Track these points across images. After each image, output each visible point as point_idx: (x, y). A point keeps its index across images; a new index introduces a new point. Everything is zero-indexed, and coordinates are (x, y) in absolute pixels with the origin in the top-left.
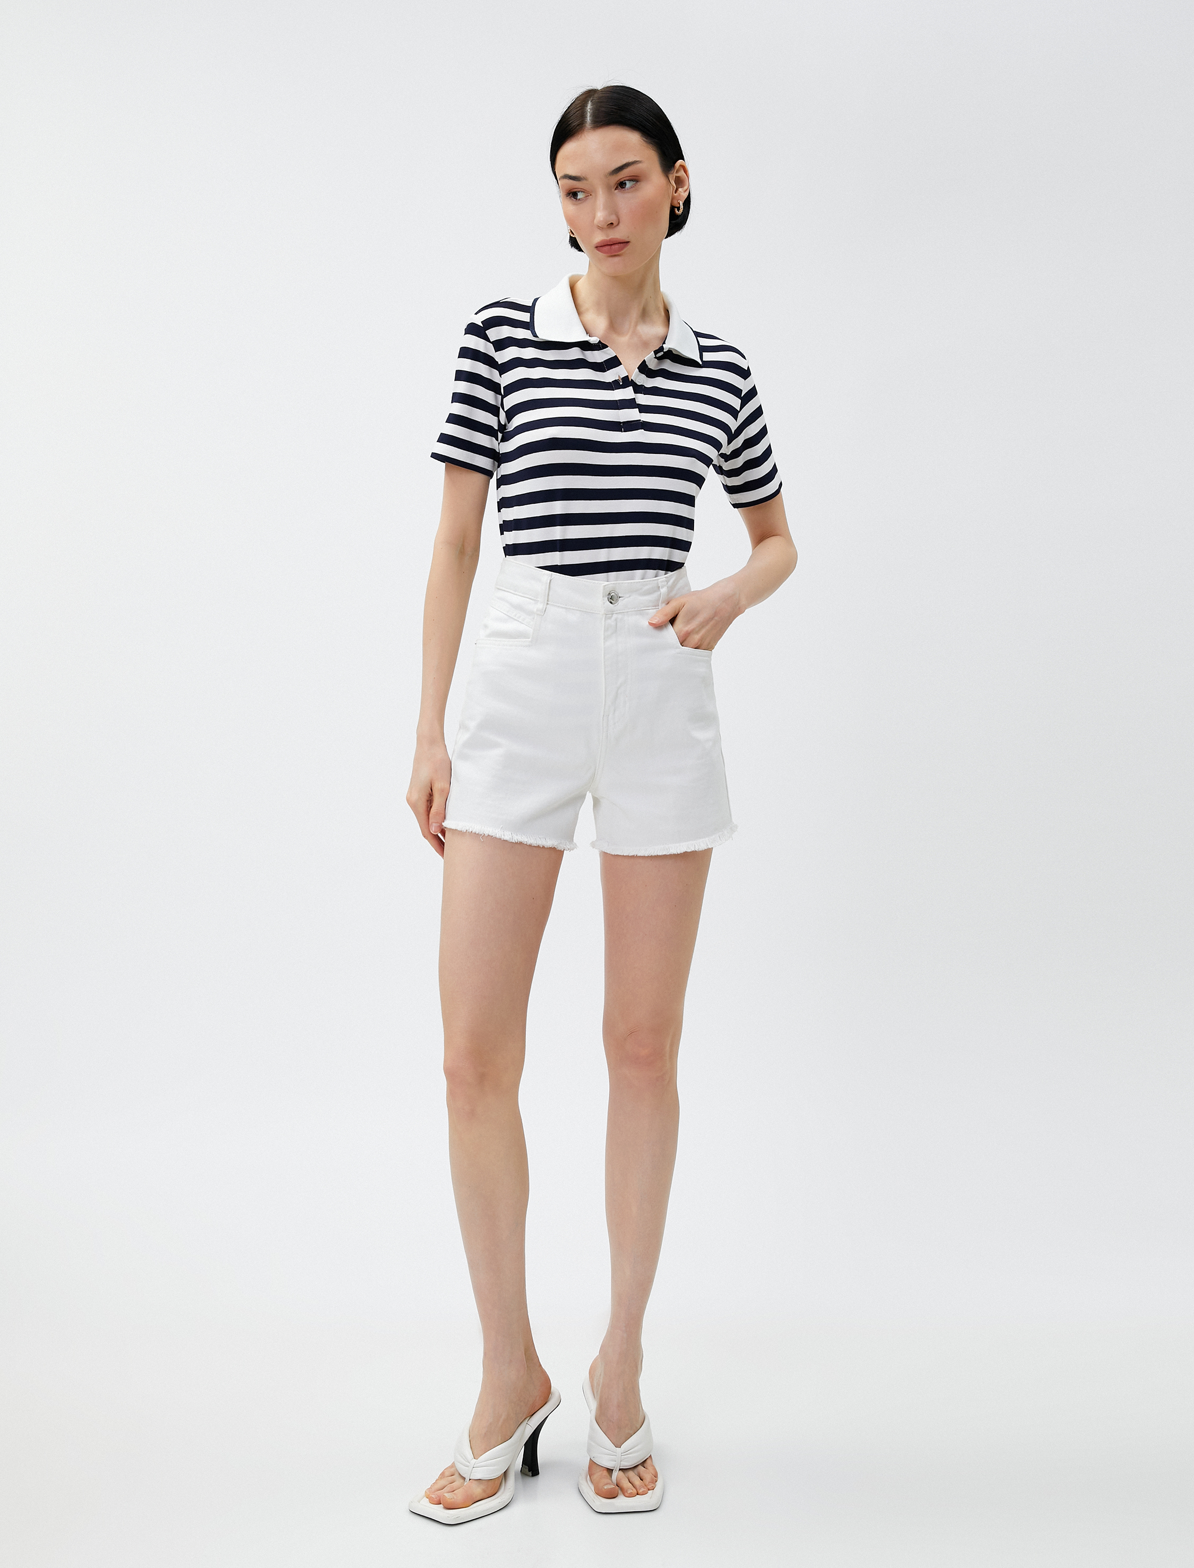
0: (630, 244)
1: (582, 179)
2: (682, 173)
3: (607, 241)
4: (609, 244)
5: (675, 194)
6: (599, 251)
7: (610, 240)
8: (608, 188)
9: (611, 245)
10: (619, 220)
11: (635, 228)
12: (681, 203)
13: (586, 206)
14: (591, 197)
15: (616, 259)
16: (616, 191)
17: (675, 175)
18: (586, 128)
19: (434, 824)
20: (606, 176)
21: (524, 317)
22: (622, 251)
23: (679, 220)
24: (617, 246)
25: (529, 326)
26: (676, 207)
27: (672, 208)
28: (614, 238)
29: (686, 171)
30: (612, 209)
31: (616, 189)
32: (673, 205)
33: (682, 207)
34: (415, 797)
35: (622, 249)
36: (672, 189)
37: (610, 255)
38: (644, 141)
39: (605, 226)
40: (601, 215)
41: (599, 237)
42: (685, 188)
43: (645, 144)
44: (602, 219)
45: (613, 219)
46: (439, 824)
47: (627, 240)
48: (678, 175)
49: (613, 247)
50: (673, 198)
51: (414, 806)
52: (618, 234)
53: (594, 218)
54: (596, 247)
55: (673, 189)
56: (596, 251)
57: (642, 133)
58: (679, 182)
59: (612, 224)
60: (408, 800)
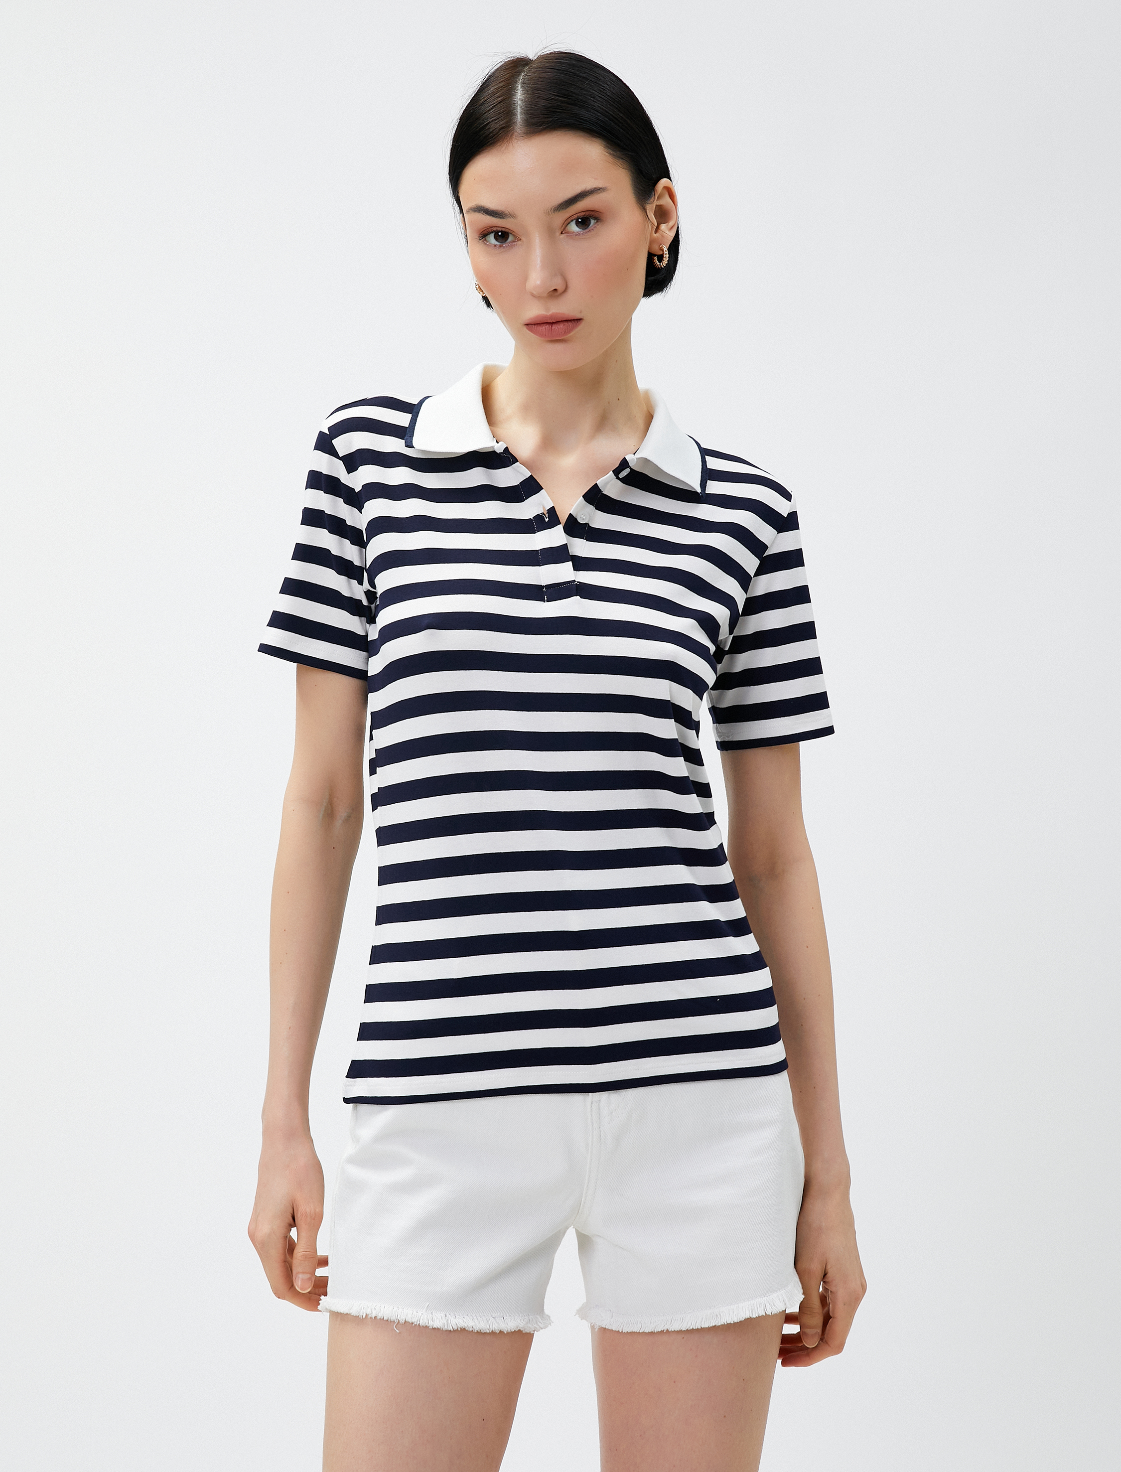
0: (583, 324)
1: (506, 215)
2: (666, 201)
3: (546, 317)
4: (549, 321)
5: (655, 235)
6: (531, 331)
7: (551, 316)
8: (550, 232)
9: (553, 323)
10: (566, 283)
11: (592, 297)
12: (665, 249)
13: (512, 256)
14: (519, 242)
15: (559, 347)
16: (563, 236)
17: (656, 203)
18: (516, 133)
19: (301, 1276)
20: (548, 213)
21: (401, 419)
22: (571, 334)
23: (659, 277)
24: (561, 326)
25: (404, 433)
26: (655, 255)
27: (651, 256)
28: (559, 313)
29: (672, 196)
30: (557, 268)
31: (562, 233)
32: (650, 251)
33: (666, 256)
34: (265, 1229)
35: (569, 332)
36: (650, 227)
37: (549, 339)
38: (610, 154)
39: (545, 295)
40: (537, 278)
41: (535, 311)
42: (671, 223)
43: (610, 159)
44: (538, 282)
45: (558, 284)
46: (308, 1276)
47: (578, 316)
48: (661, 202)
49: (554, 327)
50: (652, 242)
51: (261, 1247)
52: (563, 308)
53: (525, 279)
54: (527, 325)
55: (652, 227)
56: (525, 329)
57: (608, 143)
58: (663, 215)
59: (555, 290)
60: (252, 1237)
